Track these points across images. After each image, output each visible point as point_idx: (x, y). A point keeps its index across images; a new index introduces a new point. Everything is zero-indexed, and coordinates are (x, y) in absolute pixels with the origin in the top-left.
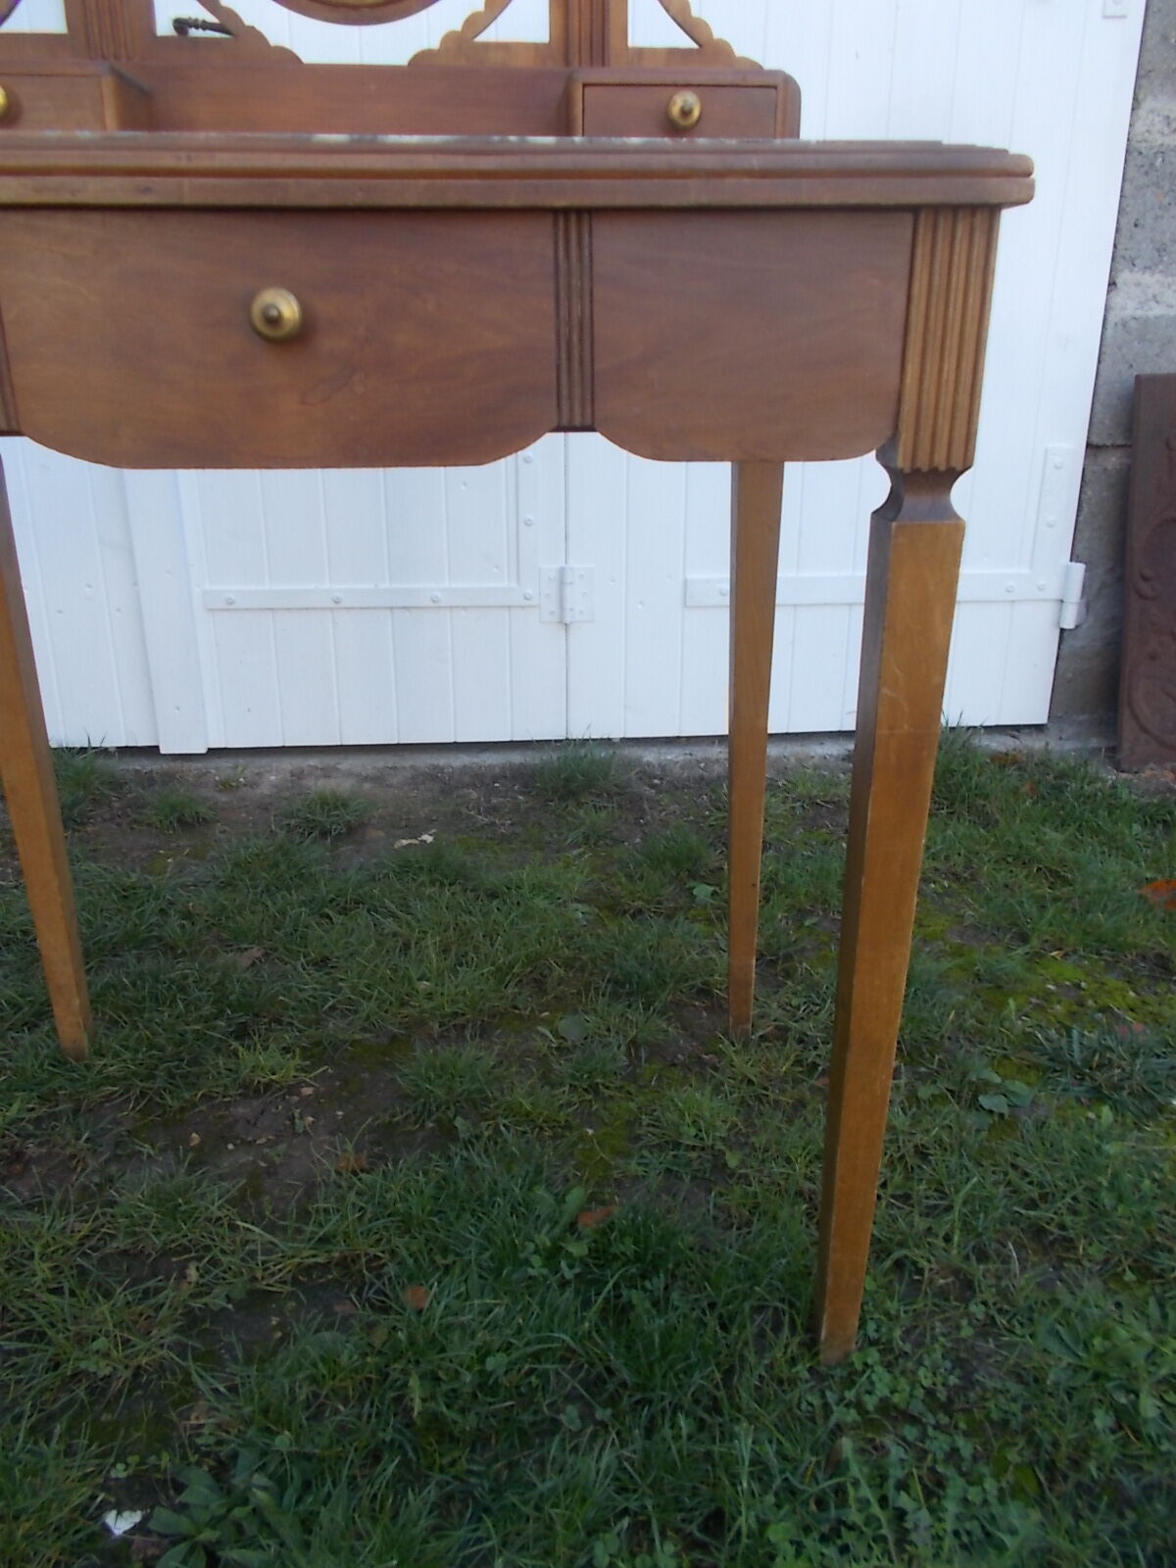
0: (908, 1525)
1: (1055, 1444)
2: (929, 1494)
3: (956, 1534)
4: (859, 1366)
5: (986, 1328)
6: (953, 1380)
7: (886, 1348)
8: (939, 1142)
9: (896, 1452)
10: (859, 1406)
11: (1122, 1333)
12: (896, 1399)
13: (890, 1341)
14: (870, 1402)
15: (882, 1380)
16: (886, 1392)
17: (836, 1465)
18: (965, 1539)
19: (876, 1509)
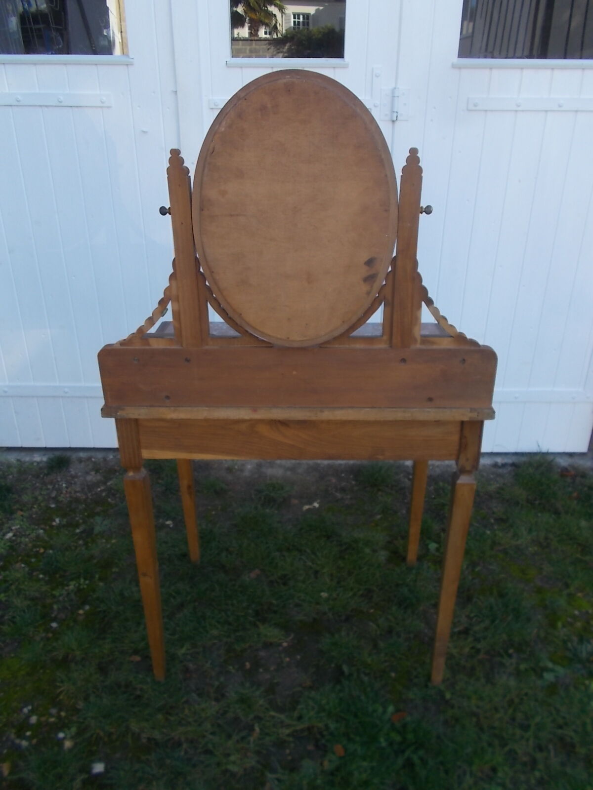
8: (526, 694)
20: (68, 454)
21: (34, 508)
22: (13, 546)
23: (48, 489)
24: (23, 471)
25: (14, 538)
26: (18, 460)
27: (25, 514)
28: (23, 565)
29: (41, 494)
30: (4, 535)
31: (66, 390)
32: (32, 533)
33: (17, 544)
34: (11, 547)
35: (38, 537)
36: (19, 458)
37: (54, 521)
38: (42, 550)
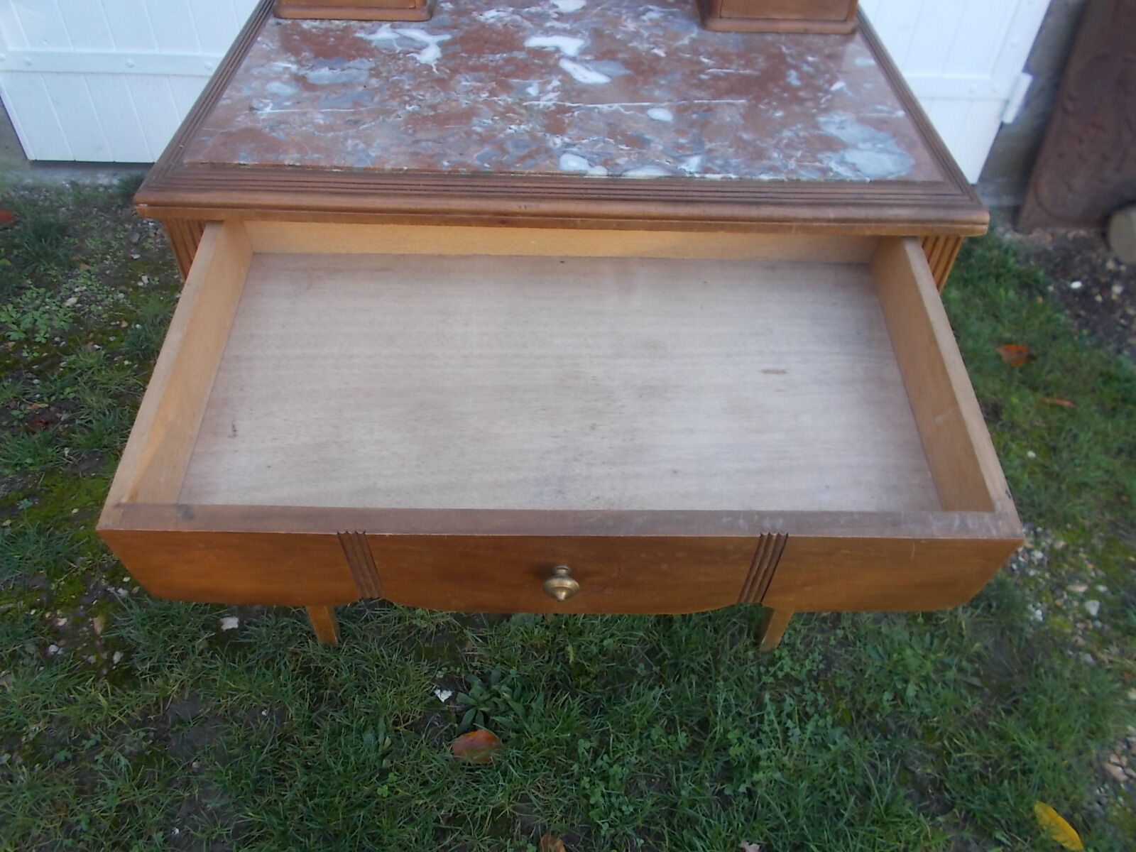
0: (790, 734)
1: (864, 702)
2: (800, 720)
3: (810, 739)
4: (777, 656)
5: (844, 642)
6: (821, 666)
7: (791, 647)
9: (789, 700)
10: (775, 675)
11: (909, 652)
12: (793, 673)
13: (794, 644)
14: (780, 674)
15: (787, 663)
16: (789, 670)
17: (760, 705)
18: (813, 742)
19: (776, 725)
21: (107, 259)
22: (78, 319)
23: (126, 230)
24: (83, 200)
25: (79, 305)
26: (74, 184)
27: (94, 269)
28: (97, 347)
29: (116, 239)
30: (63, 300)
31: (130, 61)
32: (107, 297)
33: (83, 315)
34: (76, 320)
35: (116, 303)
36: (73, 179)
37: (140, 279)
38: (125, 325)
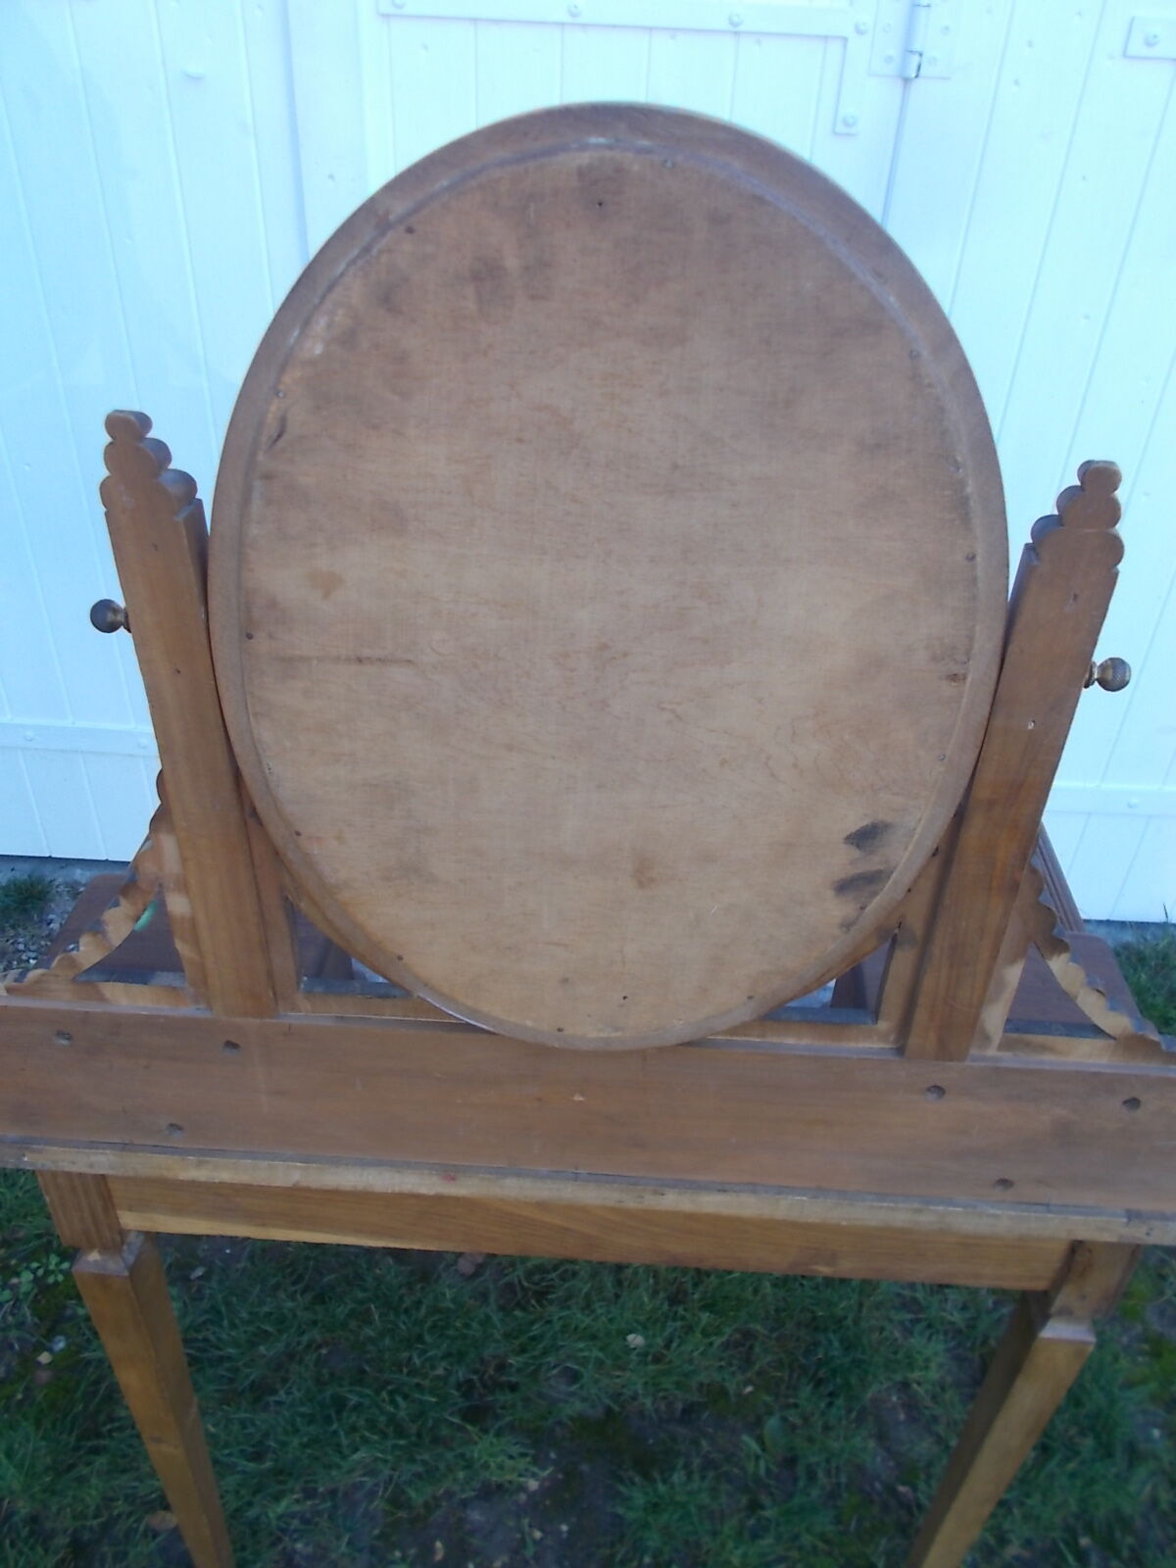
20: (48, 873)
